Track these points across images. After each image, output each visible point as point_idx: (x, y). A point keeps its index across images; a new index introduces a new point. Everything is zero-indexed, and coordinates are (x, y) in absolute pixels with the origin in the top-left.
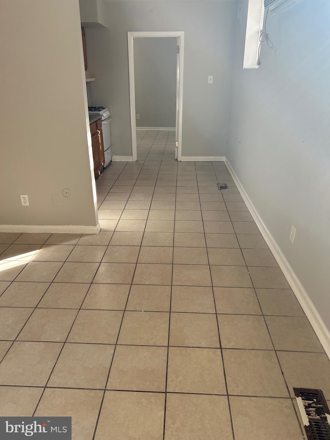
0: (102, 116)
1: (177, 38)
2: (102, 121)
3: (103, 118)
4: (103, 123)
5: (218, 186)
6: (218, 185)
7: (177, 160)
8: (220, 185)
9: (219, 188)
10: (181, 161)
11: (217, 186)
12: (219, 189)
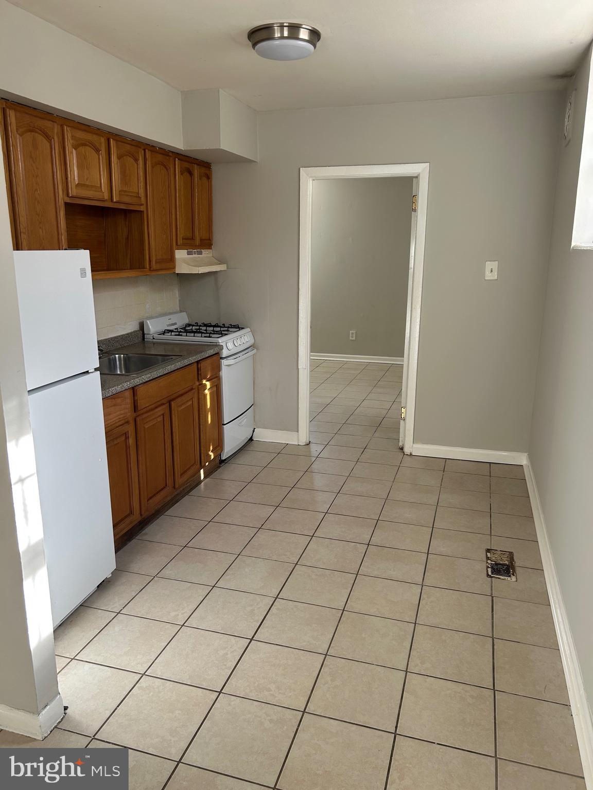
0: (221, 348)
1: (414, 179)
2: (222, 358)
3: (225, 353)
4: (224, 362)
5: (488, 558)
6: (489, 555)
7: (402, 449)
8: (495, 557)
9: (489, 570)
10: (411, 454)
11: (485, 559)
12: (488, 575)
